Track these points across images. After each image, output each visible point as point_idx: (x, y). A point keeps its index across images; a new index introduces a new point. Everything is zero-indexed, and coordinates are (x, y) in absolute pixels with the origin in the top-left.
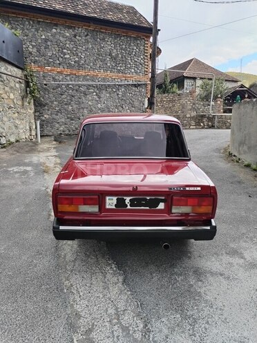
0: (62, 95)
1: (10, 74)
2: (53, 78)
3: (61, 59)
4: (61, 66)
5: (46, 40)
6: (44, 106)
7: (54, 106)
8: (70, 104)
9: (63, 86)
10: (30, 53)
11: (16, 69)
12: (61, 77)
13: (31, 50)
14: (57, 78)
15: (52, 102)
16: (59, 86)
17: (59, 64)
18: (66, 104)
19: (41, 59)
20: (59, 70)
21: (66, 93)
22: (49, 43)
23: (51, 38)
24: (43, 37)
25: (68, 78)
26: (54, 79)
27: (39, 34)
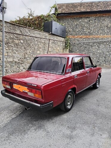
0: (81, 47)
2: (78, 40)
3: (82, 32)
4: (82, 35)
5: (76, 25)
6: (73, 52)
7: (77, 52)
8: (84, 51)
9: (82, 43)
10: (70, 31)
12: (81, 39)
13: (70, 30)
14: (79, 40)
15: (76, 50)
16: (80, 43)
17: (81, 34)
18: (82, 51)
19: (73, 33)
20: (81, 36)
21: (83, 46)
22: (78, 26)
23: (78, 23)
24: (76, 24)
25: (84, 40)
26: (78, 41)
27: (74, 23)
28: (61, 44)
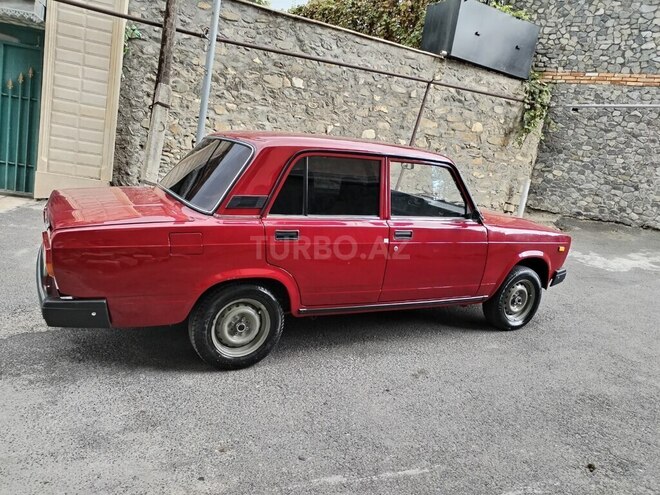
0: (607, 131)
1: (485, 90)
2: (597, 96)
3: (629, 54)
4: (626, 70)
5: (604, 18)
6: (560, 152)
7: (580, 153)
8: (622, 150)
9: (616, 113)
10: (563, 49)
11: (504, 81)
12: (617, 93)
13: (564, 41)
14: (606, 95)
15: (579, 146)
16: (606, 112)
17: (623, 65)
18: (610, 153)
19: (580, 58)
20: (618, 76)
21: (619, 128)
22: (610, 23)
23: (618, 10)
24: (601, 12)
25: (635, 95)
26: (598, 98)
27: (593, 8)
28: (499, 110)
